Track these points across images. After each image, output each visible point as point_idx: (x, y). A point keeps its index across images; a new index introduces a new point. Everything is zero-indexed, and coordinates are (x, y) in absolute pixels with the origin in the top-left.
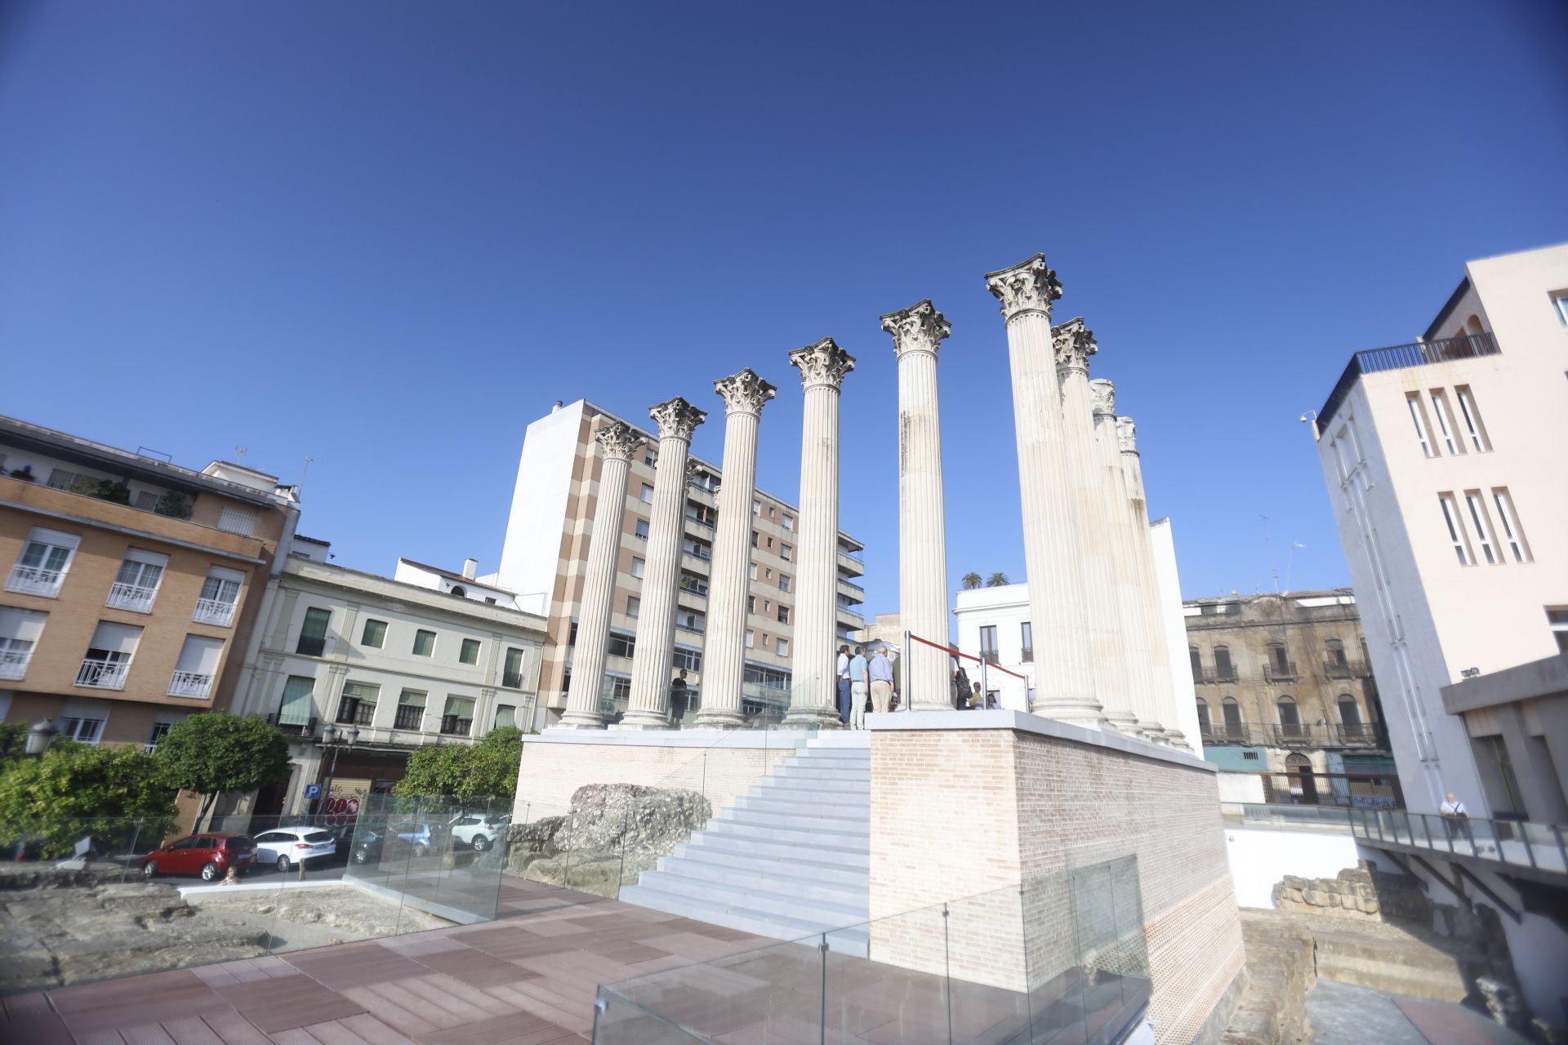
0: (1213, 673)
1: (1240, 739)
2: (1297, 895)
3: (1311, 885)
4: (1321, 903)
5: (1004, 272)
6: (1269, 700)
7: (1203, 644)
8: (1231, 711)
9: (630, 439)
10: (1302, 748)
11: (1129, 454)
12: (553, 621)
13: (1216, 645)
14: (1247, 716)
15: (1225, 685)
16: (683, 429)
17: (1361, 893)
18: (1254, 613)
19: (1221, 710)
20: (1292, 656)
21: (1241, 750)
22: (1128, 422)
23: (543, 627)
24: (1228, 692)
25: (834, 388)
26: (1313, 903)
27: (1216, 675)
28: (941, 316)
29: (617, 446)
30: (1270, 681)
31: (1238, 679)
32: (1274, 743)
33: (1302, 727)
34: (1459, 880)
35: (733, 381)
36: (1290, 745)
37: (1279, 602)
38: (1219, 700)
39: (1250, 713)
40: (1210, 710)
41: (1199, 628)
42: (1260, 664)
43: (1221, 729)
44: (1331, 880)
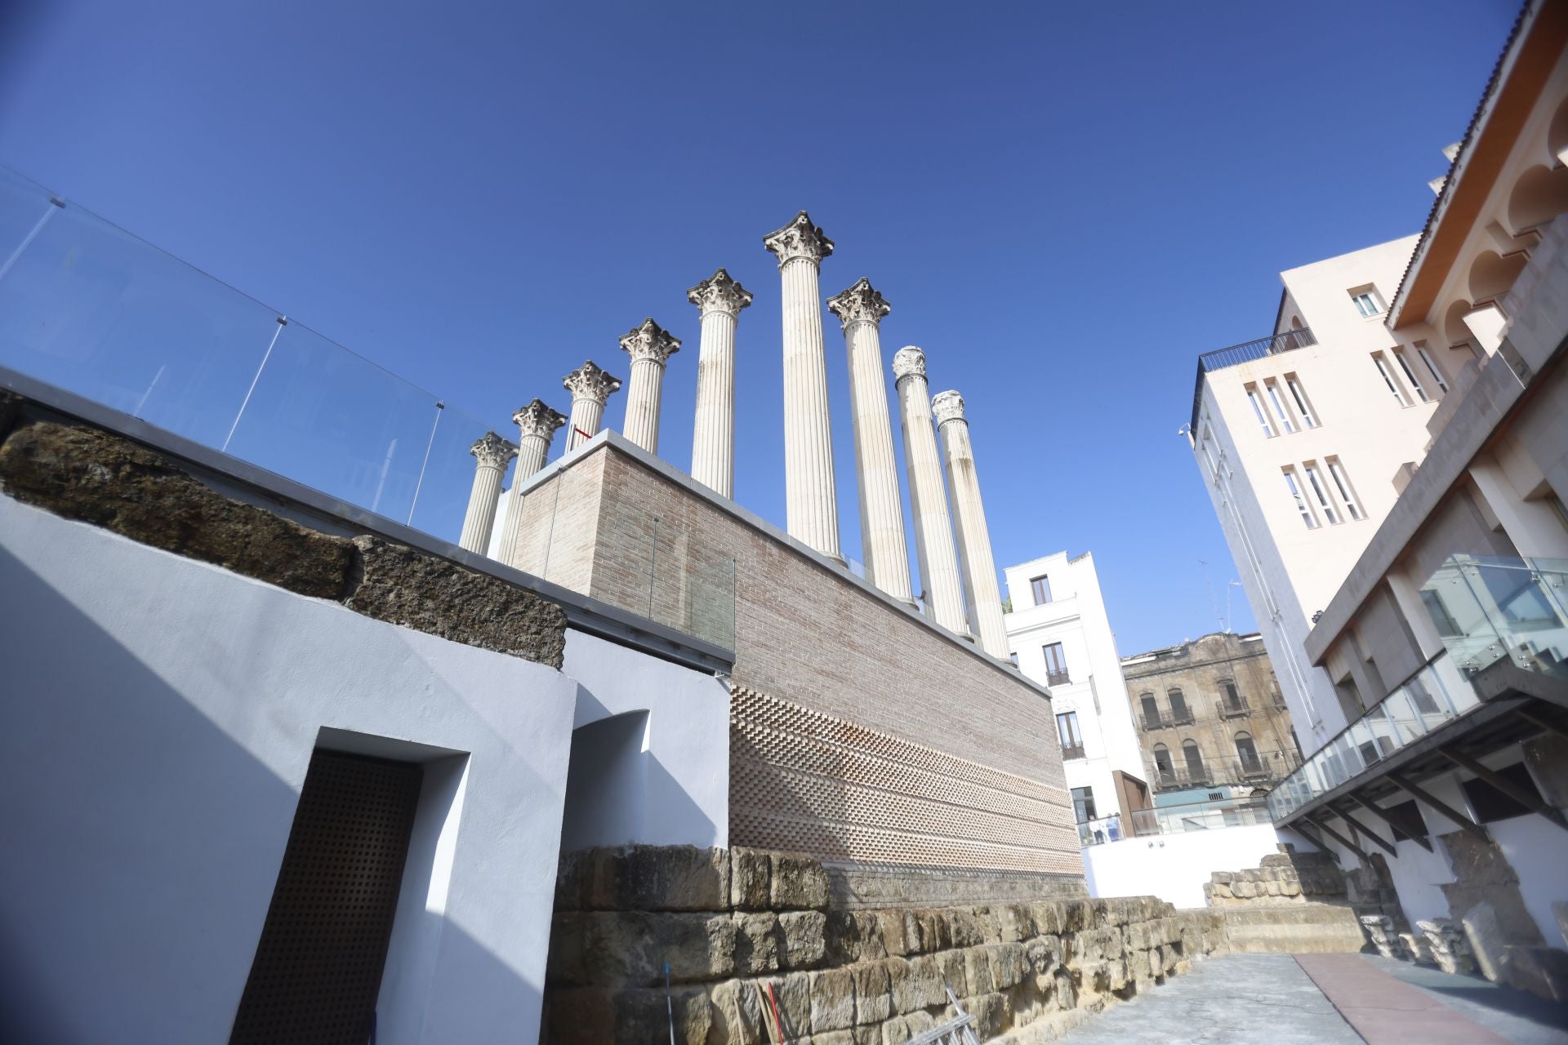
0: (1169, 717)
1: (1203, 780)
2: (1226, 891)
3: (1238, 878)
4: (1248, 895)
5: (778, 233)
6: (1226, 738)
7: (1157, 689)
8: (1192, 752)
9: (503, 450)
10: (1263, 783)
11: (956, 421)
13: (1169, 688)
14: (1208, 754)
15: (1183, 727)
16: (542, 429)
17: (1282, 875)
18: (1202, 653)
19: (1182, 753)
20: (1242, 691)
21: (1204, 793)
22: (954, 395)
24: (1186, 733)
25: (656, 362)
26: (1240, 895)
27: (1172, 718)
28: (738, 284)
29: (489, 456)
30: (1224, 718)
31: (1194, 720)
32: (1236, 781)
33: (1261, 761)
34: (1355, 837)
35: (578, 375)
36: (1252, 781)
37: (1223, 639)
38: (1179, 744)
39: (1209, 752)
40: (1171, 754)
41: (1151, 674)
42: (1213, 702)
43: (1184, 772)
44: (1255, 869)
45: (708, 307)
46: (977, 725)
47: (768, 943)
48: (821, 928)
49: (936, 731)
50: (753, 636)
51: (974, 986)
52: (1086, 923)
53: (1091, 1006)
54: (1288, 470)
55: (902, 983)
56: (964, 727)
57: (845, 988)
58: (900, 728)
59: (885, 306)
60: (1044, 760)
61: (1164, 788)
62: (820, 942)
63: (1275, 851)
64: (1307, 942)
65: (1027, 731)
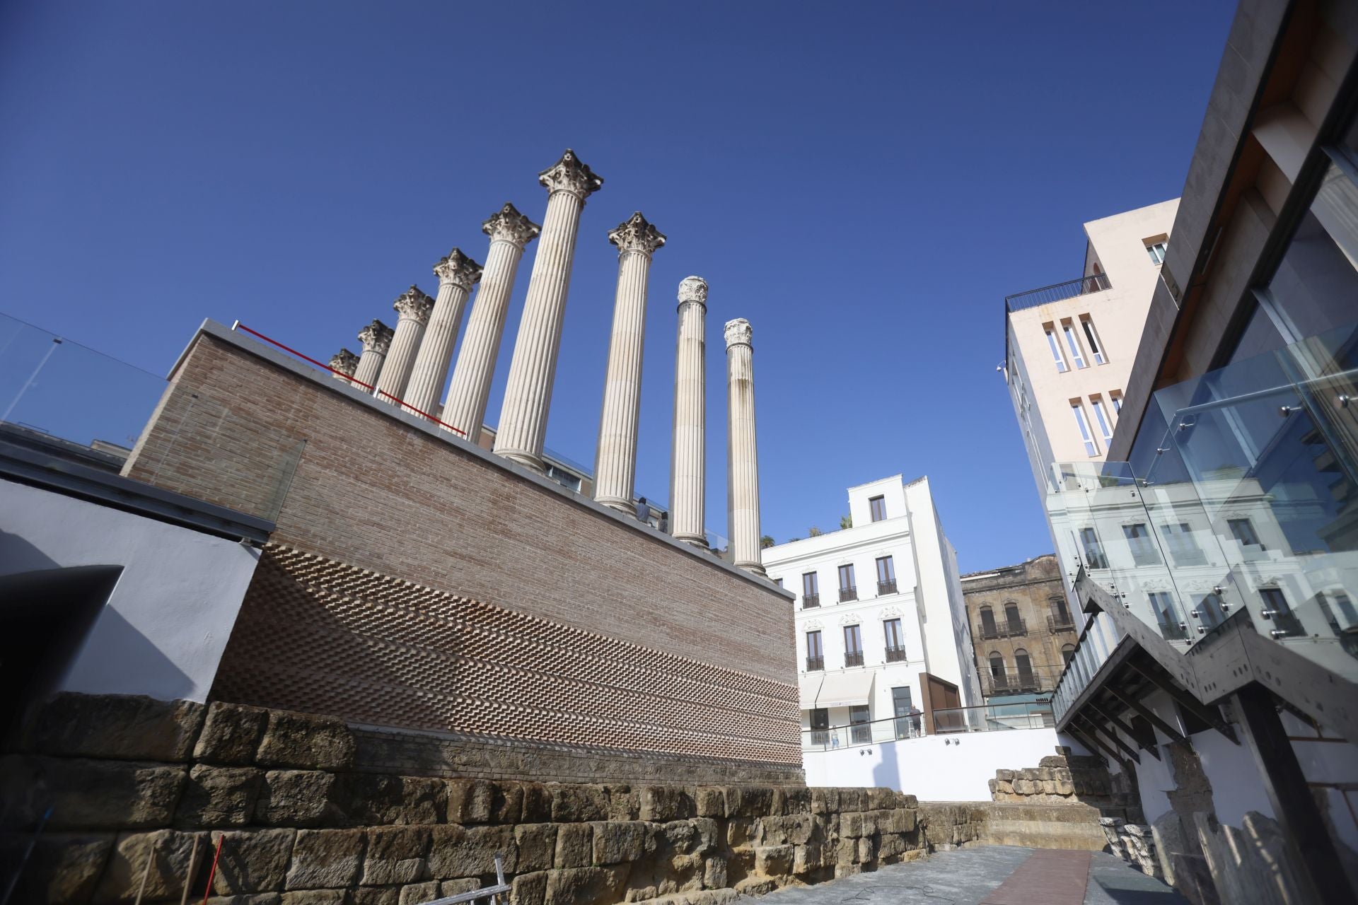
0: (1004, 628)
1: (1032, 687)
2: (1009, 788)
3: (1019, 776)
4: (1027, 792)
5: (550, 169)
6: (1055, 649)
7: (995, 602)
8: (1023, 661)
11: (741, 346)
13: (1006, 602)
14: (1037, 666)
15: (1016, 638)
17: (1058, 776)
18: (1037, 572)
19: (1015, 661)
20: (1072, 609)
21: (1033, 697)
22: (743, 323)
24: (1019, 644)
25: (459, 286)
26: (1020, 792)
27: (1007, 630)
30: (1054, 631)
31: (1027, 632)
35: (405, 298)
37: (1056, 560)
38: (1012, 653)
39: (1038, 662)
40: (1005, 662)
41: (991, 589)
42: (1045, 616)
43: (1015, 678)
44: (1034, 769)
45: (496, 237)
46: (676, 618)
47: (233, 797)
48: (325, 788)
49: (611, 620)
50: (362, 514)
51: (561, 859)
52: (773, 810)
53: (753, 887)
54: (1076, 403)
55: (449, 850)
56: (656, 619)
57: (348, 848)
58: (557, 613)
59: (660, 238)
60: (769, 655)
61: (996, 692)
62: (319, 801)
63: (1054, 753)
64: (1057, 839)
65: (751, 628)
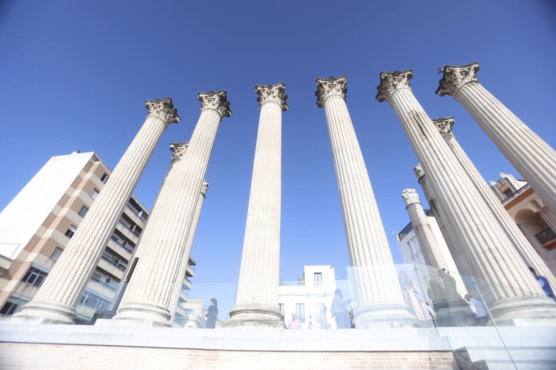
9: (172, 114)
12: (16, 263)
16: (221, 110)
23: (7, 266)
